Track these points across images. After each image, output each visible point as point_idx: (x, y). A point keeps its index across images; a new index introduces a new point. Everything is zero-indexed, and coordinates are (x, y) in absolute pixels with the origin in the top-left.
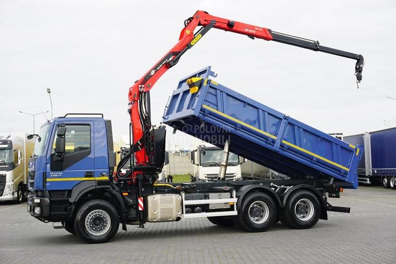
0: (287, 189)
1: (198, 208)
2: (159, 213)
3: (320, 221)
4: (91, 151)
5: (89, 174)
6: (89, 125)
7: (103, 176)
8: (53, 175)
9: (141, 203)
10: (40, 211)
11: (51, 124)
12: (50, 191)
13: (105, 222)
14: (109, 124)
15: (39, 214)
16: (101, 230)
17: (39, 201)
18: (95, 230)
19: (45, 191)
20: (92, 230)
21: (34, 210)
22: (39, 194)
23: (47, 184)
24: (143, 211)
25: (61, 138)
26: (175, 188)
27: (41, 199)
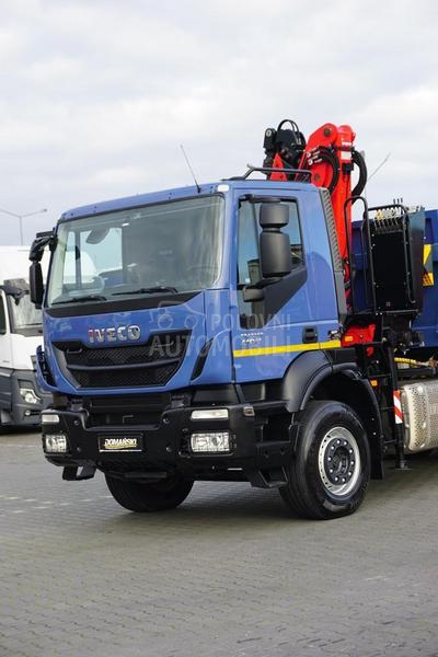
2: (430, 428)
4: (306, 272)
5: (310, 334)
6: (294, 201)
7: (332, 337)
8: (246, 338)
9: (397, 403)
10: (230, 441)
11: (221, 195)
12: (242, 384)
13: (350, 457)
14: (327, 198)
15: (225, 453)
16: (348, 479)
17: (222, 414)
18: (339, 483)
19: (232, 386)
20: (330, 484)
21: (184, 443)
22: (200, 396)
23: (237, 366)
24: (402, 425)
25: (277, 235)
26: (426, 364)
27: (230, 407)
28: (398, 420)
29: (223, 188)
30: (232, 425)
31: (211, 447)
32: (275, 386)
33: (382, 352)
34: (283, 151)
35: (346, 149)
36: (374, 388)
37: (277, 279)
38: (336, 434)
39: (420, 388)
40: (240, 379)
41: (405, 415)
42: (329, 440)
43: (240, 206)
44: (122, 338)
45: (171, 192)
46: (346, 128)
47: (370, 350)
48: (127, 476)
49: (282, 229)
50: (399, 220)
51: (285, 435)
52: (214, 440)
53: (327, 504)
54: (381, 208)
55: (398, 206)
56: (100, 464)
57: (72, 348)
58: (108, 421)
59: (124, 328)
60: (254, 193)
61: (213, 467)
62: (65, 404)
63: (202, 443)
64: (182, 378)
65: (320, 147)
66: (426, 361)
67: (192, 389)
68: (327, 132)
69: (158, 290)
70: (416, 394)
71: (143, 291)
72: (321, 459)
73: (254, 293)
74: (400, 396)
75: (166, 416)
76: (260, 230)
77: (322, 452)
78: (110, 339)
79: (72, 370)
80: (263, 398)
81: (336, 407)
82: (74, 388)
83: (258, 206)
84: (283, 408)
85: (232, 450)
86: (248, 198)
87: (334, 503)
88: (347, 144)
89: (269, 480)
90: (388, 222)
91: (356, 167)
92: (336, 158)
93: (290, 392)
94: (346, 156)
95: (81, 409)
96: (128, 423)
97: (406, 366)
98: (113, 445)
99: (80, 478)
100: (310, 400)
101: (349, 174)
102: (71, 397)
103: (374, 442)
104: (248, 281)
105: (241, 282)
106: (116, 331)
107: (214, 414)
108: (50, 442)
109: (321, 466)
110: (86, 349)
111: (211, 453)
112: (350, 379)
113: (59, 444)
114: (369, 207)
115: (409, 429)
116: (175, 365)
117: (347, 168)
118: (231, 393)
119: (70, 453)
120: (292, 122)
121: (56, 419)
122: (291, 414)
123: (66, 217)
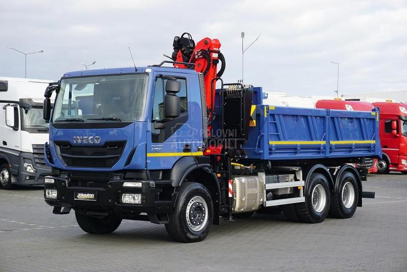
0: (336, 170)
1: (270, 193)
2: (246, 201)
3: (358, 208)
4: (188, 116)
5: (187, 148)
6: (185, 79)
7: (199, 150)
8: (154, 147)
9: (230, 186)
10: (142, 199)
11: (147, 74)
12: (151, 171)
13: (203, 212)
14: (202, 78)
15: (139, 204)
16: (201, 223)
17: (139, 185)
18: (195, 225)
19: (145, 171)
20: (191, 225)
21: (119, 198)
22: (128, 175)
23: (148, 161)
24: (232, 198)
25: (175, 97)
26: (249, 167)
27: (143, 182)
28: (230, 195)
29: (148, 70)
30: (144, 191)
31: (132, 201)
32: (167, 173)
33: (225, 160)
34: (183, 49)
35: (215, 52)
36: (218, 177)
37: (172, 119)
38: (196, 200)
39: (243, 179)
40: (149, 168)
41: (234, 193)
42: (193, 203)
43: (156, 80)
44: (91, 142)
45: (121, 69)
46: (217, 40)
47: (219, 158)
48: (87, 213)
49: (176, 94)
50: (240, 91)
51: (170, 198)
52: (134, 198)
53: (189, 235)
54: (231, 84)
55: (240, 84)
56: (74, 206)
57: (64, 145)
58: (80, 184)
59: (92, 137)
60: (164, 74)
61: (132, 212)
62: (58, 174)
63: (127, 199)
64: (120, 165)
65: (202, 50)
66: (248, 166)
67: (124, 171)
68: (206, 42)
69: (112, 119)
70: (241, 183)
71: (104, 119)
72: (188, 211)
73: (160, 125)
74: (232, 183)
75: (110, 184)
76: (166, 93)
77: (188, 208)
78: (85, 142)
79: (63, 156)
80: (160, 179)
81: (198, 186)
82: (64, 166)
83: (165, 81)
84: (170, 184)
85: (142, 203)
86: (161, 76)
87: (193, 234)
88: (216, 49)
89: (160, 220)
90: (234, 92)
91: (220, 62)
92: (210, 56)
93: (175, 176)
94: (215, 55)
95: (66, 177)
96: (91, 186)
97: (239, 168)
98: (82, 196)
99: (62, 213)
100: (184, 181)
101: (216, 65)
102: (61, 170)
103: (216, 205)
104: (157, 118)
105: (154, 119)
106: (88, 138)
107: (135, 184)
108: (49, 193)
109: (187, 215)
110: (71, 146)
111: (132, 204)
112: (206, 172)
113: (53, 194)
114: (224, 83)
115: (235, 200)
116: (117, 158)
117: (216, 62)
118: (144, 175)
119: (58, 199)
120: (188, 34)
121: (53, 181)
122: (174, 187)
123: (66, 76)
